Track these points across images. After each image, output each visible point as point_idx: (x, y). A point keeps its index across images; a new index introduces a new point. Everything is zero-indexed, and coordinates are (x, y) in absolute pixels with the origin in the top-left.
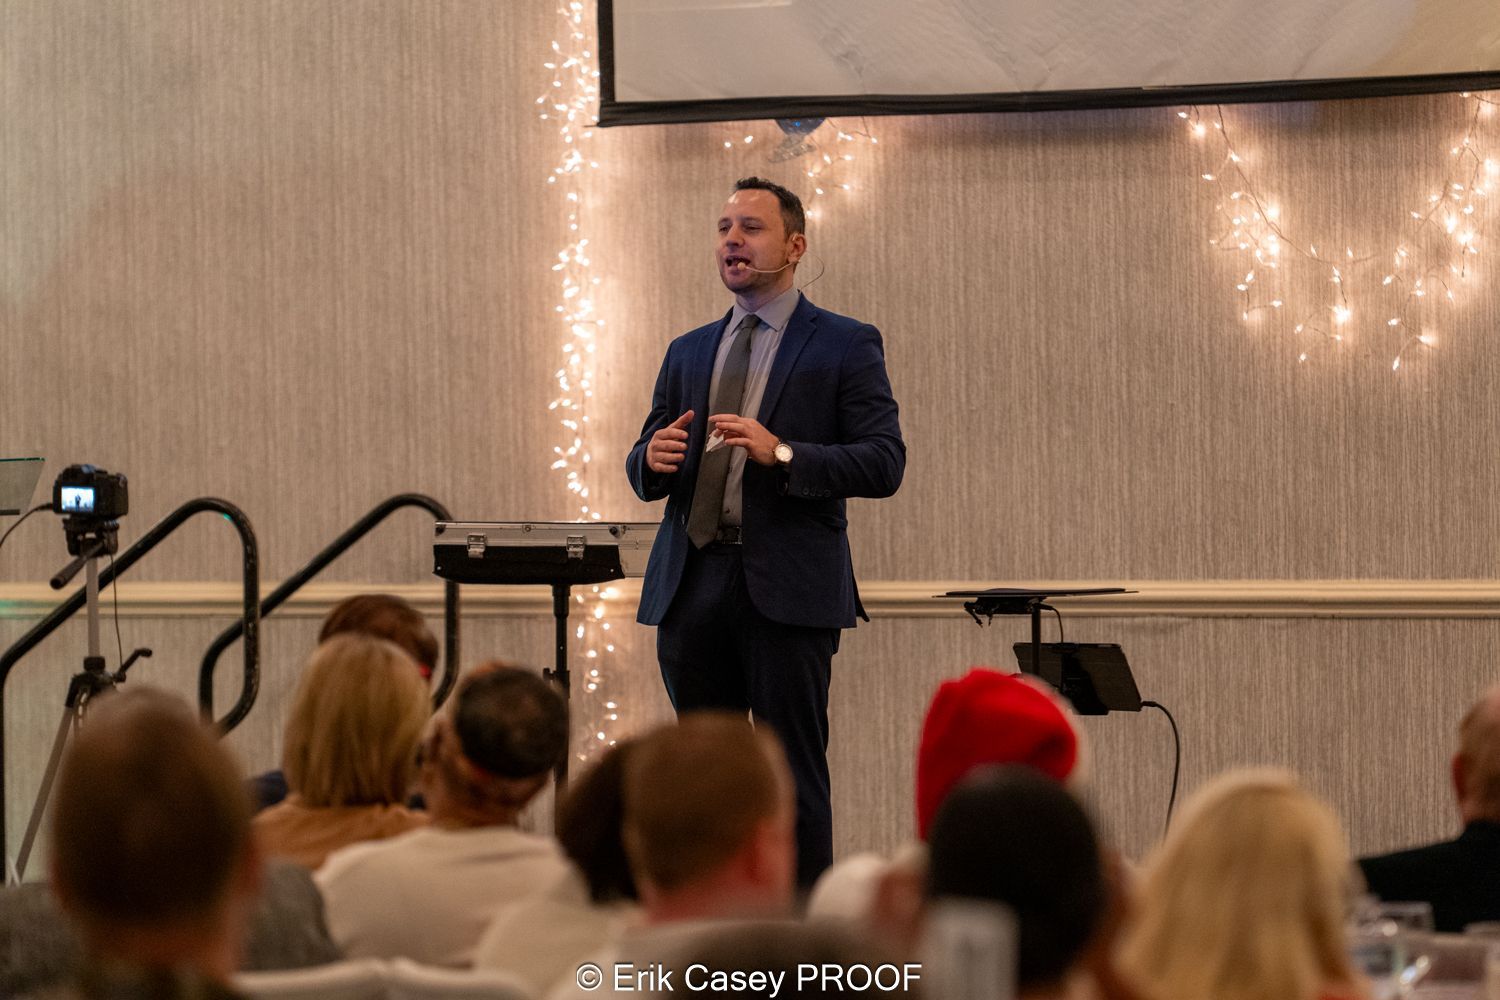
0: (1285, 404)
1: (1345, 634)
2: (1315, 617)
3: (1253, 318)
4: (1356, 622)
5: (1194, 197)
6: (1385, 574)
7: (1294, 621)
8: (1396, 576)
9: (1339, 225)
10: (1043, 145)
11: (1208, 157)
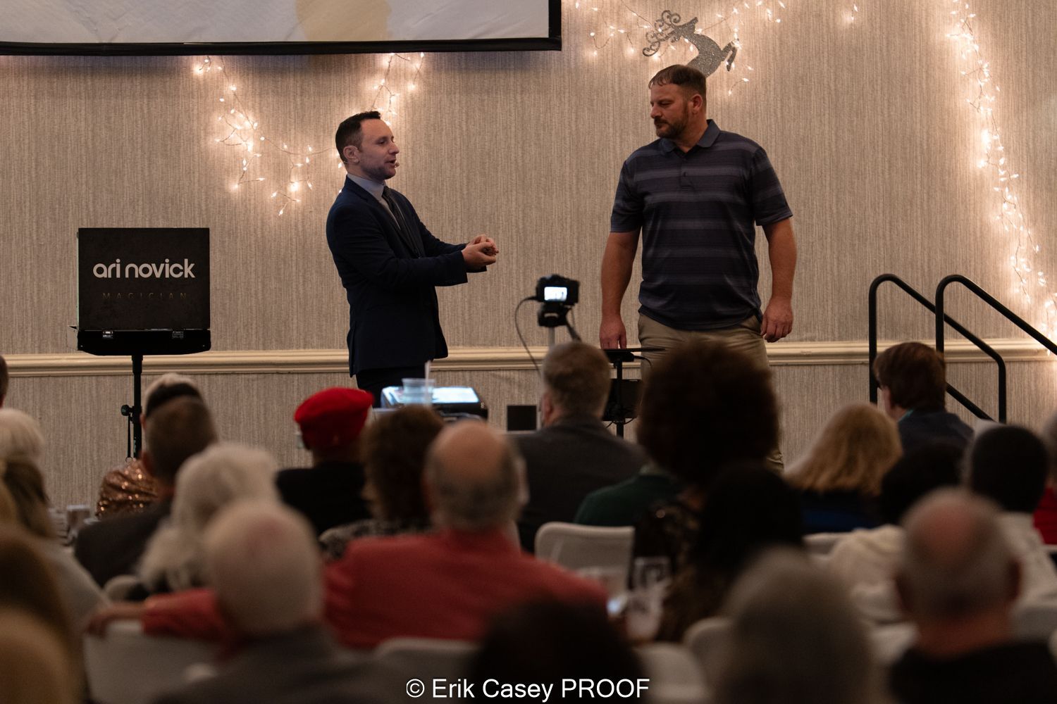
0: (256, 241)
1: (296, 383)
2: (278, 373)
3: (235, 187)
4: (303, 376)
5: (195, 112)
6: (322, 346)
7: (262, 376)
8: (330, 348)
9: (293, 131)
10: (92, 76)
11: (205, 89)
